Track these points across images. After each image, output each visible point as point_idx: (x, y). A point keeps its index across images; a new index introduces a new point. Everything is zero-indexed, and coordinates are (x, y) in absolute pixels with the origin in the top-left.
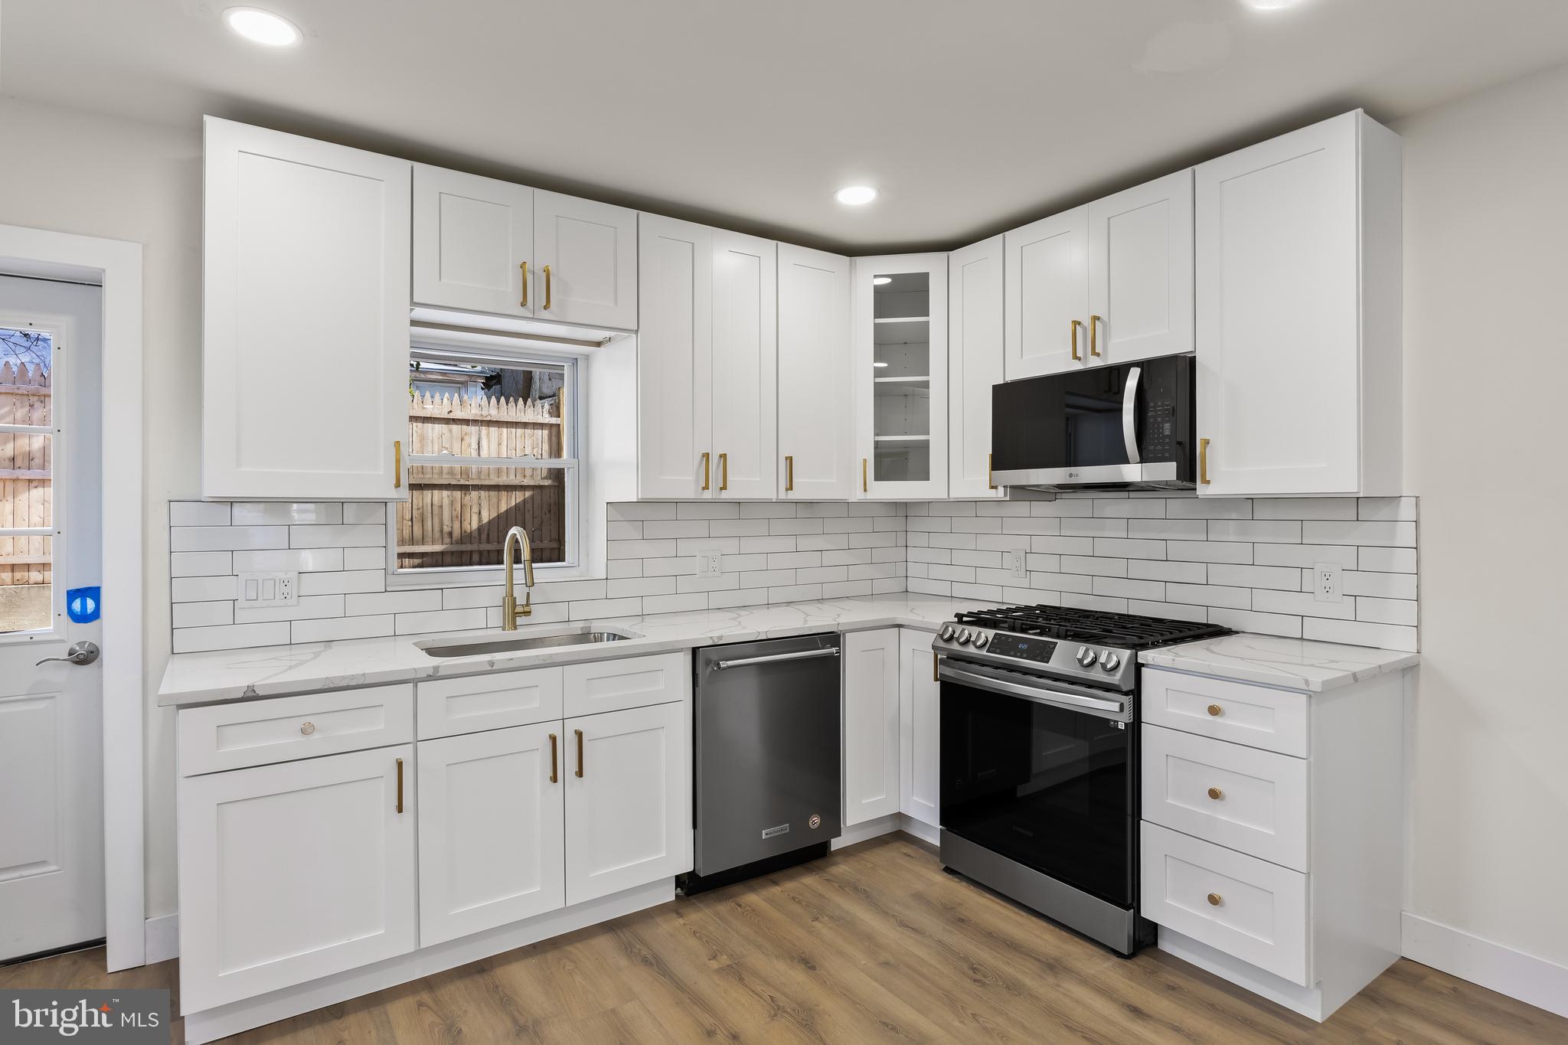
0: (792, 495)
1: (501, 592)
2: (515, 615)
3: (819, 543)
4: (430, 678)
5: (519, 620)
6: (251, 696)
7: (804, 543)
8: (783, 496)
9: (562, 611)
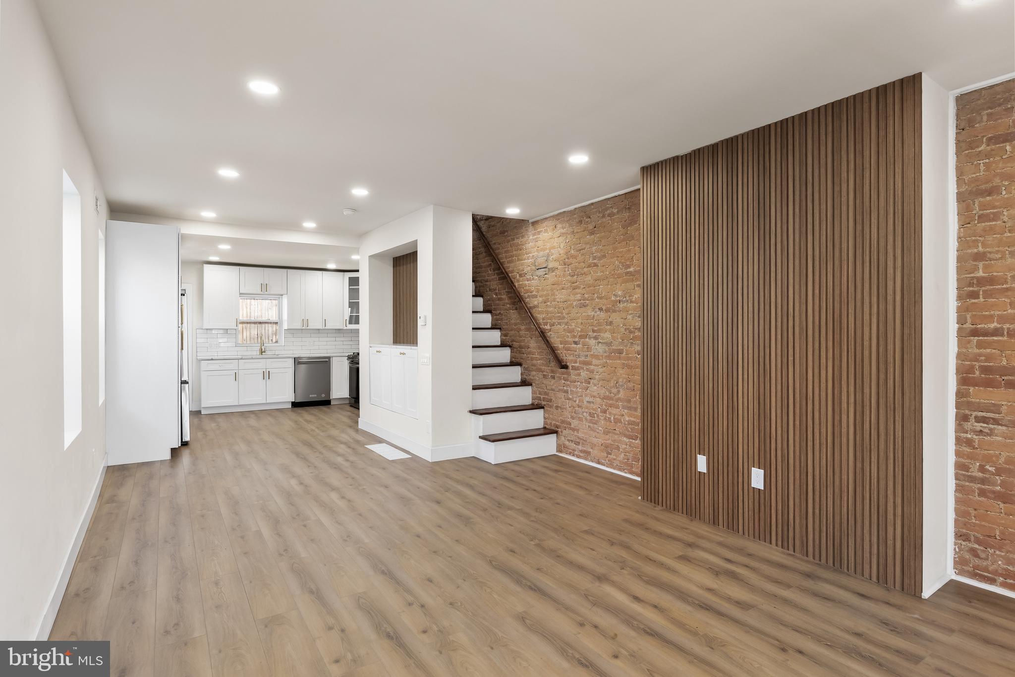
0: (326, 328)
1: (259, 347)
2: (262, 352)
3: (342, 339)
4: (241, 359)
5: (263, 353)
6: (212, 360)
7: (337, 339)
8: (324, 328)
9: (273, 352)
